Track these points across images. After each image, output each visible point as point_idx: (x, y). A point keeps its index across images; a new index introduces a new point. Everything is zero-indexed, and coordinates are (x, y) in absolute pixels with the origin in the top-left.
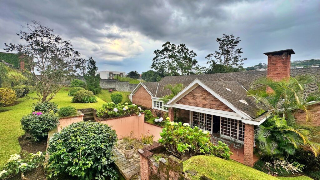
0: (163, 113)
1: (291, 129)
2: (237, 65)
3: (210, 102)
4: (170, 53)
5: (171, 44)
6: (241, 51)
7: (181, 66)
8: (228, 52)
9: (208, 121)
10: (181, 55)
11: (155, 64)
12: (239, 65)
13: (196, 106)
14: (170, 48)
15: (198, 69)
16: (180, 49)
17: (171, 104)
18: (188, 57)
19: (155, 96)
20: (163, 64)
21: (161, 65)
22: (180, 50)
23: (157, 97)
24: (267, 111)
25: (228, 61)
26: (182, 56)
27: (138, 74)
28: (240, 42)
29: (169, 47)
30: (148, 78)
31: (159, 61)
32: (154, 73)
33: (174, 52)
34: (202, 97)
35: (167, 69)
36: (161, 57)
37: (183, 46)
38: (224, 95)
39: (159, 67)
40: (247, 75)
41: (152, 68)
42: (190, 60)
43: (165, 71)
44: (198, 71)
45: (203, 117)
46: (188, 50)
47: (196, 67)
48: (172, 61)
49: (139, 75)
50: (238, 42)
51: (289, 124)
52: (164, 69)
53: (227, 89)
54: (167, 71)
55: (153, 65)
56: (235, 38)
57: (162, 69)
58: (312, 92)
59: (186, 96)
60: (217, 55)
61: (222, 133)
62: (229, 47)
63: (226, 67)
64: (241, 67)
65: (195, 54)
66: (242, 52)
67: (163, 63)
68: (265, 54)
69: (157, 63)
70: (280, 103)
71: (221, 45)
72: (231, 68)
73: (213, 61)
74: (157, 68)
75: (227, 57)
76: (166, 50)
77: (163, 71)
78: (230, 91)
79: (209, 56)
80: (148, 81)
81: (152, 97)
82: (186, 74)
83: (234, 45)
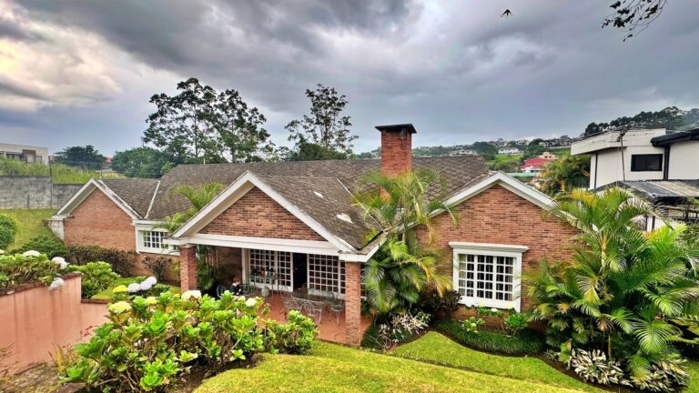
0: (170, 260)
1: (412, 259)
2: (343, 147)
3: (281, 224)
4: (201, 108)
5: (203, 84)
6: (350, 121)
7: (230, 141)
8: (327, 122)
9: (283, 265)
10: (229, 116)
11: (157, 131)
12: (347, 148)
13: (249, 235)
14: (201, 96)
15: (271, 150)
16: (225, 100)
17: (187, 235)
18: (247, 121)
19: (146, 217)
20: (182, 134)
21: (176, 135)
22: (228, 104)
23: (151, 218)
24: (382, 232)
25: (328, 137)
26: (231, 118)
27: (101, 156)
28: (346, 104)
29: (196, 91)
30: (136, 167)
31: (167, 125)
32: (154, 155)
33: (210, 107)
34: (264, 214)
35: (193, 147)
36: (175, 116)
37: (234, 95)
38: (308, 206)
39: (168, 141)
40: (355, 166)
41: (146, 140)
42: (252, 128)
43: (186, 151)
44: (272, 156)
45: (273, 258)
46: (244, 105)
47: (267, 147)
48: (206, 128)
49: (105, 159)
50: (343, 104)
51: (410, 252)
52: (185, 145)
53: (316, 193)
54: (194, 152)
55: (150, 134)
56: (338, 96)
57: (176, 145)
58: (437, 195)
59: (224, 213)
60: (308, 124)
61: (312, 286)
62: (328, 110)
63: (325, 149)
64: (349, 151)
65: (262, 117)
66: (350, 124)
67: (181, 129)
68: (377, 128)
69: (161, 129)
70: (397, 217)
71: (314, 105)
72: (334, 153)
73: (301, 136)
74: (162, 143)
75: (327, 130)
76: (190, 97)
77: (182, 150)
78: (320, 198)
79: (293, 124)
80: (133, 176)
81: (135, 221)
82: (244, 160)
83: (336, 109)
